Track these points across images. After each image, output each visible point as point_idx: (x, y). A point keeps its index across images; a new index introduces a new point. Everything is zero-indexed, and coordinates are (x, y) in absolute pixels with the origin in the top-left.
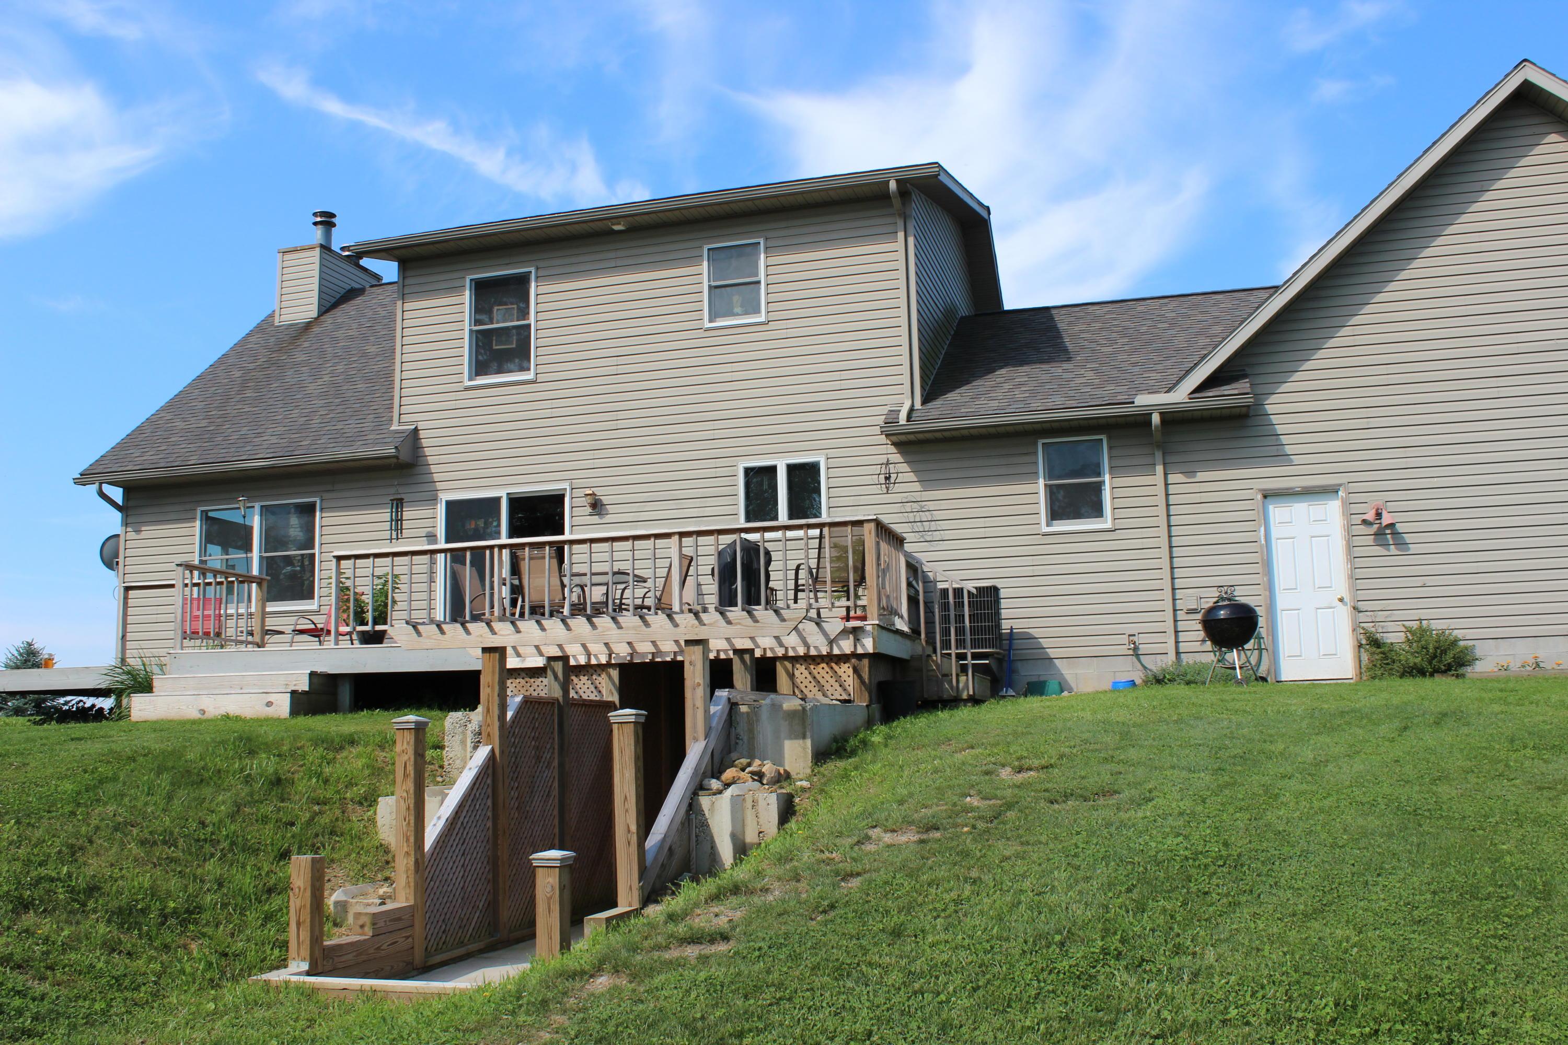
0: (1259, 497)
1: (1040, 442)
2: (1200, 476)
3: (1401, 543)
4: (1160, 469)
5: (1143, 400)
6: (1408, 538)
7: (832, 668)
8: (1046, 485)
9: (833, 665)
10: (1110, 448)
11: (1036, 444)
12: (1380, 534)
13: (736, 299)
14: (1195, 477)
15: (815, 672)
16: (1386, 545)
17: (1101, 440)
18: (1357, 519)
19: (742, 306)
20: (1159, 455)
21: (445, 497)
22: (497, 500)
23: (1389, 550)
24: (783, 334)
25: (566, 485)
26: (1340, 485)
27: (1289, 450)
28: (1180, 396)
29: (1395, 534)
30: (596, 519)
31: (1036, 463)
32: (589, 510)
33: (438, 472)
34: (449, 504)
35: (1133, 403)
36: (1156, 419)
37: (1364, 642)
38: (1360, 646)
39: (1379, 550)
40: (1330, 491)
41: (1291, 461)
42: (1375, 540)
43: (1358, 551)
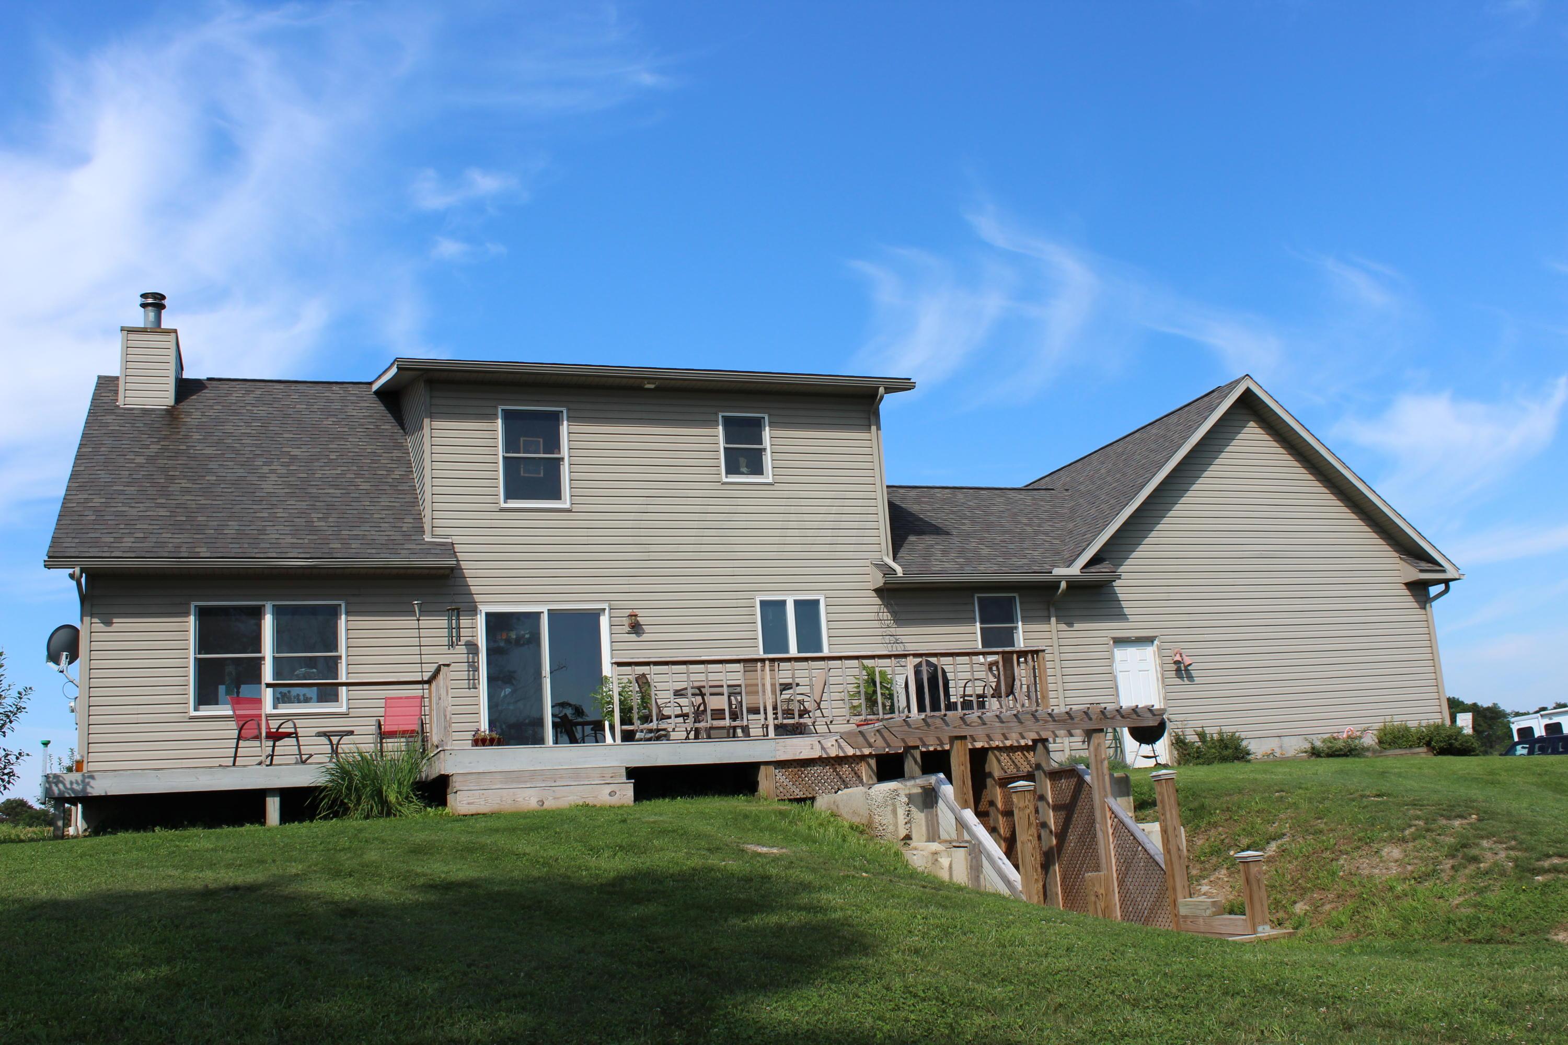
0: (1112, 642)
1: (976, 595)
2: (1077, 626)
3: (1190, 678)
4: (1053, 620)
5: (1058, 571)
6: (1194, 673)
7: (1024, 755)
8: (981, 628)
9: (1025, 753)
10: (1021, 603)
11: (973, 597)
12: (1178, 670)
13: (743, 461)
14: (1073, 626)
15: (1013, 757)
16: (1181, 677)
17: (1015, 597)
18: (1169, 660)
19: (747, 467)
20: (1052, 610)
21: (484, 609)
22: (538, 615)
23: (1183, 681)
24: (786, 494)
25: (605, 606)
26: (1156, 637)
27: (1126, 611)
28: (1075, 570)
29: (1187, 670)
30: (633, 637)
31: (974, 611)
32: (627, 628)
33: (475, 586)
34: (488, 615)
35: (1051, 573)
36: (1063, 585)
37: (1174, 741)
38: (1173, 744)
39: (1178, 681)
40: (1150, 640)
41: (1128, 619)
42: (1176, 674)
43: (1168, 681)
